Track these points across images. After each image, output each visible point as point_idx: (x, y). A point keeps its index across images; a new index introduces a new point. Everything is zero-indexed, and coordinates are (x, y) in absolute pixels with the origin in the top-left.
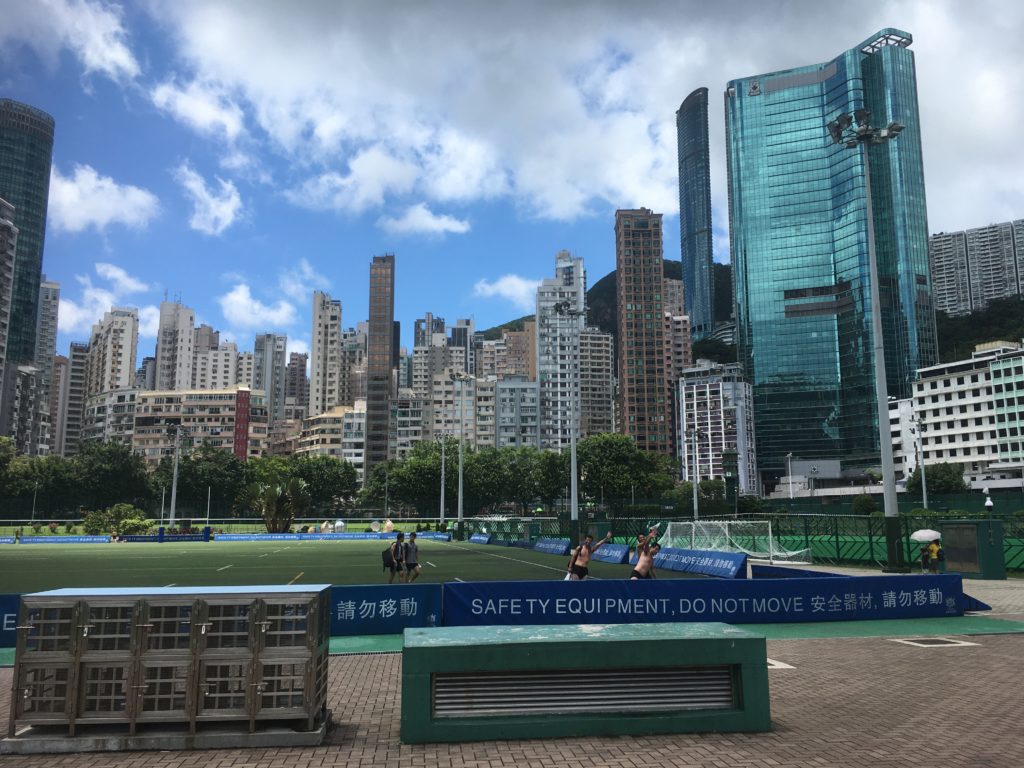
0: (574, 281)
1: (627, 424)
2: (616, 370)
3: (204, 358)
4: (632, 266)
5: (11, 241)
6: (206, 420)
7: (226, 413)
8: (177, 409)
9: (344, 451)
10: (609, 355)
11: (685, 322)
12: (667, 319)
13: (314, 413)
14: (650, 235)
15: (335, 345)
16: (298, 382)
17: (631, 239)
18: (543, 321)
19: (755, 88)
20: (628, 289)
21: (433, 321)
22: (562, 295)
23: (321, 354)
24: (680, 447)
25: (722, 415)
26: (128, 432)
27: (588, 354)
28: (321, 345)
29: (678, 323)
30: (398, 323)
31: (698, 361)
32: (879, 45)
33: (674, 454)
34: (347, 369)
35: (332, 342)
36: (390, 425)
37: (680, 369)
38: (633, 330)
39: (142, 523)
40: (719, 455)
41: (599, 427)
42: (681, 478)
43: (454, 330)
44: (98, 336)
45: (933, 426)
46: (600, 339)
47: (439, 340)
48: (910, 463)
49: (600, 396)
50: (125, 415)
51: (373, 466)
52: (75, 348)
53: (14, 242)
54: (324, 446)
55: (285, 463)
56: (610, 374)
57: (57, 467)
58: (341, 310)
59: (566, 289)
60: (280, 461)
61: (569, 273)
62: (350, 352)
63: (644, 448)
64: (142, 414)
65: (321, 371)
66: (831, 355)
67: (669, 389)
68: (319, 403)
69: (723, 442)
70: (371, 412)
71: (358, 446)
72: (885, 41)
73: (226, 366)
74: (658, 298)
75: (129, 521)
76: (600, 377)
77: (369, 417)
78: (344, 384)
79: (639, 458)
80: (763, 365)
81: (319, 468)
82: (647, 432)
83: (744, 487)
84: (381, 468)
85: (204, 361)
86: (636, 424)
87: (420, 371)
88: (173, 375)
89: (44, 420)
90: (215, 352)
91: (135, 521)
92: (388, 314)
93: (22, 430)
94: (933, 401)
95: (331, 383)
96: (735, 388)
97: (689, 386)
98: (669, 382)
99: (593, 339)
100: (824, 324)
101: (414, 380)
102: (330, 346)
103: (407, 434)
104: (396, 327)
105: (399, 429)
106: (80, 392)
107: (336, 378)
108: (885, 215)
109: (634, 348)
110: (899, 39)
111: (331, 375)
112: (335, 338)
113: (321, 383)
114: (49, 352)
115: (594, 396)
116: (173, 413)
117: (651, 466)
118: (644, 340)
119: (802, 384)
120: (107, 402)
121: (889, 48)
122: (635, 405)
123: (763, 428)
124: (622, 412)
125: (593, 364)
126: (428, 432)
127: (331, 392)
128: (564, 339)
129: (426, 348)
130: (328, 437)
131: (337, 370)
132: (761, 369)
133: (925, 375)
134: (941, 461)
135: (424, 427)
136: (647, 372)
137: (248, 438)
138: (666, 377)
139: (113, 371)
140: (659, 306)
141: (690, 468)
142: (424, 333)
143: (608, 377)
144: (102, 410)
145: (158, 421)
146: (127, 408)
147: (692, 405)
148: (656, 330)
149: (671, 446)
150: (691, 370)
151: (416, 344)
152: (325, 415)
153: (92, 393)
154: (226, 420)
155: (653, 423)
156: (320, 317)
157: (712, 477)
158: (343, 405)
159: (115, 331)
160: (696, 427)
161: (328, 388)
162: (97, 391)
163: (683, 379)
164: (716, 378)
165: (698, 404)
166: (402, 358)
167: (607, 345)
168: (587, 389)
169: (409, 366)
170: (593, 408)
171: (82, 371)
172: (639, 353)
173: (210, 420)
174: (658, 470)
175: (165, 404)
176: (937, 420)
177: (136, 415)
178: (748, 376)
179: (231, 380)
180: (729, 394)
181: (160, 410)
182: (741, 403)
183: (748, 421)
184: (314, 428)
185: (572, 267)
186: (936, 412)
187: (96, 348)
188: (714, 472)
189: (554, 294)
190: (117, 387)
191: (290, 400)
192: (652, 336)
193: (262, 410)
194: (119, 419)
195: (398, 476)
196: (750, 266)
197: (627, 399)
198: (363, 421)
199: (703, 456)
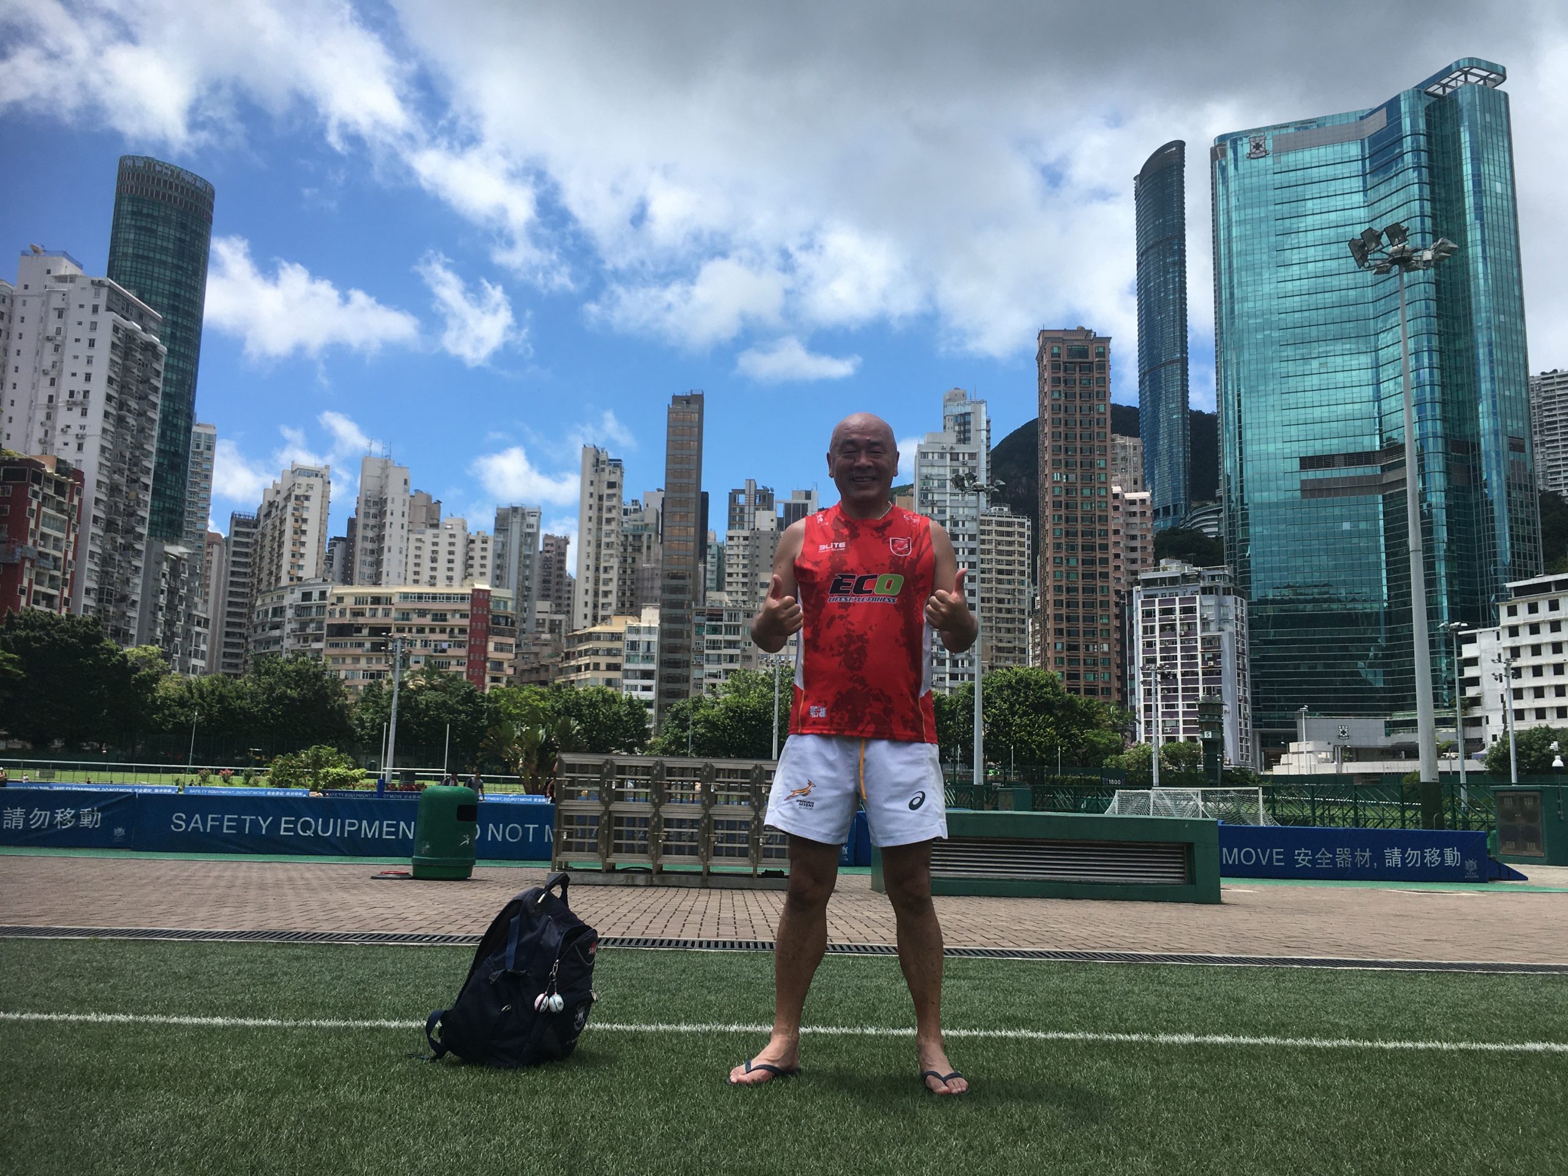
0: (972, 434)
1: (1050, 654)
2: (1034, 571)
3: (420, 540)
4: (1061, 415)
5: (156, 366)
6: (427, 630)
7: (456, 621)
8: (387, 614)
9: (626, 682)
10: (1025, 549)
11: (1143, 501)
12: (1116, 496)
13: (582, 626)
14: (1090, 369)
15: (614, 526)
16: (554, 580)
17: (1061, 374)
18: (926, 496)
19: (1257, 146)
20: (1056, 450)
21: (757, 491)
22: (954, 457)
23: (592, 538)
24: (1133, 692)
25: (1199, 645)
26: (316, 646)
27: (992, 547)
28: (593, 525)
29: (1133, 502)
30: (707, 493)
31: (1163, 562)
32: (1453, 83)
33: (1123, 703)
34: (630, 560)
35: (609, 521)
36: (693, 646)
37: (1135, 573)
38: (1063, 512)
39: (351, 773)
40: (1193, 706)
41: (1007, 659)
42: (1134, 739)
43: (788, 507)
44: (271, 504)
45: (1531, 671)
46: (1009, 524)
47: (765, 521)
48: (1494, 727)
49: (1009, 611)
50: (312, 621)
51: (671, 705)
52: (238, 521)
53: (160, 367)
54: (597, 674)
55: (543, 697)
56: (1025, 578)
57: (225, 691)
58: (622, 473)
59: (961, 449)
60: (536, 693)
61: (963, 423)
62: (634, 536)
63: (1077, 691)
64: (337, 620)
65: (591, 562)
66: (1372, 558)
67: (1117, 604)
68: (589, 611)
69: (1201, 686)
70: (666, 626)
71: (647, 675)
72: (1462, 78)
73: (451, 553)
74: (1102, 465)
75: (332, 770)
76: (1009, 582)
77: (664, 633)
78: (624, 583)
79: (1070, 705)
80: (1264, 570)
81: (593, 705)
82: (1082, 668)
83: (1231, 756)
84: (682, 709)
85: (419, 544)
86: (1064, 655)
87: (736, 568)
88: (378, 563)
89: (199, 624)
90: (435, 531)
91: (340, 770)
92: (693, 481)
93: (168, 639)
94: (1532, 633)
95: (607, 582)
96: (1220, 605)
97: (1148, 600)
98: (1118, 592)
99: (999, 524)
100: (1362, 510)
101: (728, 579)
102: (605, 527)
103: (719, 659)
104: (705, 497)
105: (706, 652)
106: (244, 585)
107: (614, 574)
108: (1460, 344)
109: (1063, 540)
110: (1485, 74)
111: (606, 570)
112: (614, 514)
113: (591, 580)
114: (199, 526)
115: (1000, 610)
116: (380, 620)
117: (1089, 719)
118: (1080, 527)
119: (1325, 601)
120: (286, 602)
121: (1468, 86)
122: (1064, 625)
123: (1262, 667)
124: (1044, 637)
125: (999, 562)
126: (749, 658)
127: (606, 594)
128: (956, 524)
129: (746, 533)
130: (603, 661)
131: (615, 563)
132: (1261, 576)
133: (1520, 591)
134: (1543, 723)
135: (744, 650)
136: (1084, 576)
137: (487, 659)
138: (1112, 585)
139: (293, 556)
140: (1103, 478)
141: (1148, 723)
142: (742, 510)
143: (1022, 583)
144: (279, 611)
145: (359, 630)
146: (314, 610)
147: (1153, 628)
148: (1098, 513)
149: (1119, 690)
150: (1151, 575)
151: (731, 526)
152: (598, 629)
153: (263, 587)
154: (456, 631)
155: (1092, 655)
156: (592, 483)
157: (1181, 737)
158: (623, 614)
159: (297, 498)
160: (1159, 662)
161: (602, 588)
162: (270, 584)
163: (1139, 588)
164: (1191, 587)
165: (1162, 628)
166: (710, 547)
167: (1022, 535)
168: (989, 600)
169: (719, 559)
170: (999, 630)
171: (246, 555)
172: (1072, 548)
173: (432, 630)
174: (1097, 725)
175: (369, 606)
176: (1537, 661)
177: (328, 621)
178: (1241, 586)
179: (458, 573)
180: (1211, 614)
181: (363, 615)
182: (1230, 628)
183: (1240, 654)
184: (583, 647)
185: (969, 414)
186: (1536, 650)
187: (269, 522)
188: (1185, 730)
189: (942, 456)
190: (300, 579)
191: (543, 606)
192: (1092, 521)
193: (507, 618)
194: (303, 626)
195: (707, 720)
196: (1246, 419)
197: (1051, 617)
198: (655, 638)
199: (1167, 706)
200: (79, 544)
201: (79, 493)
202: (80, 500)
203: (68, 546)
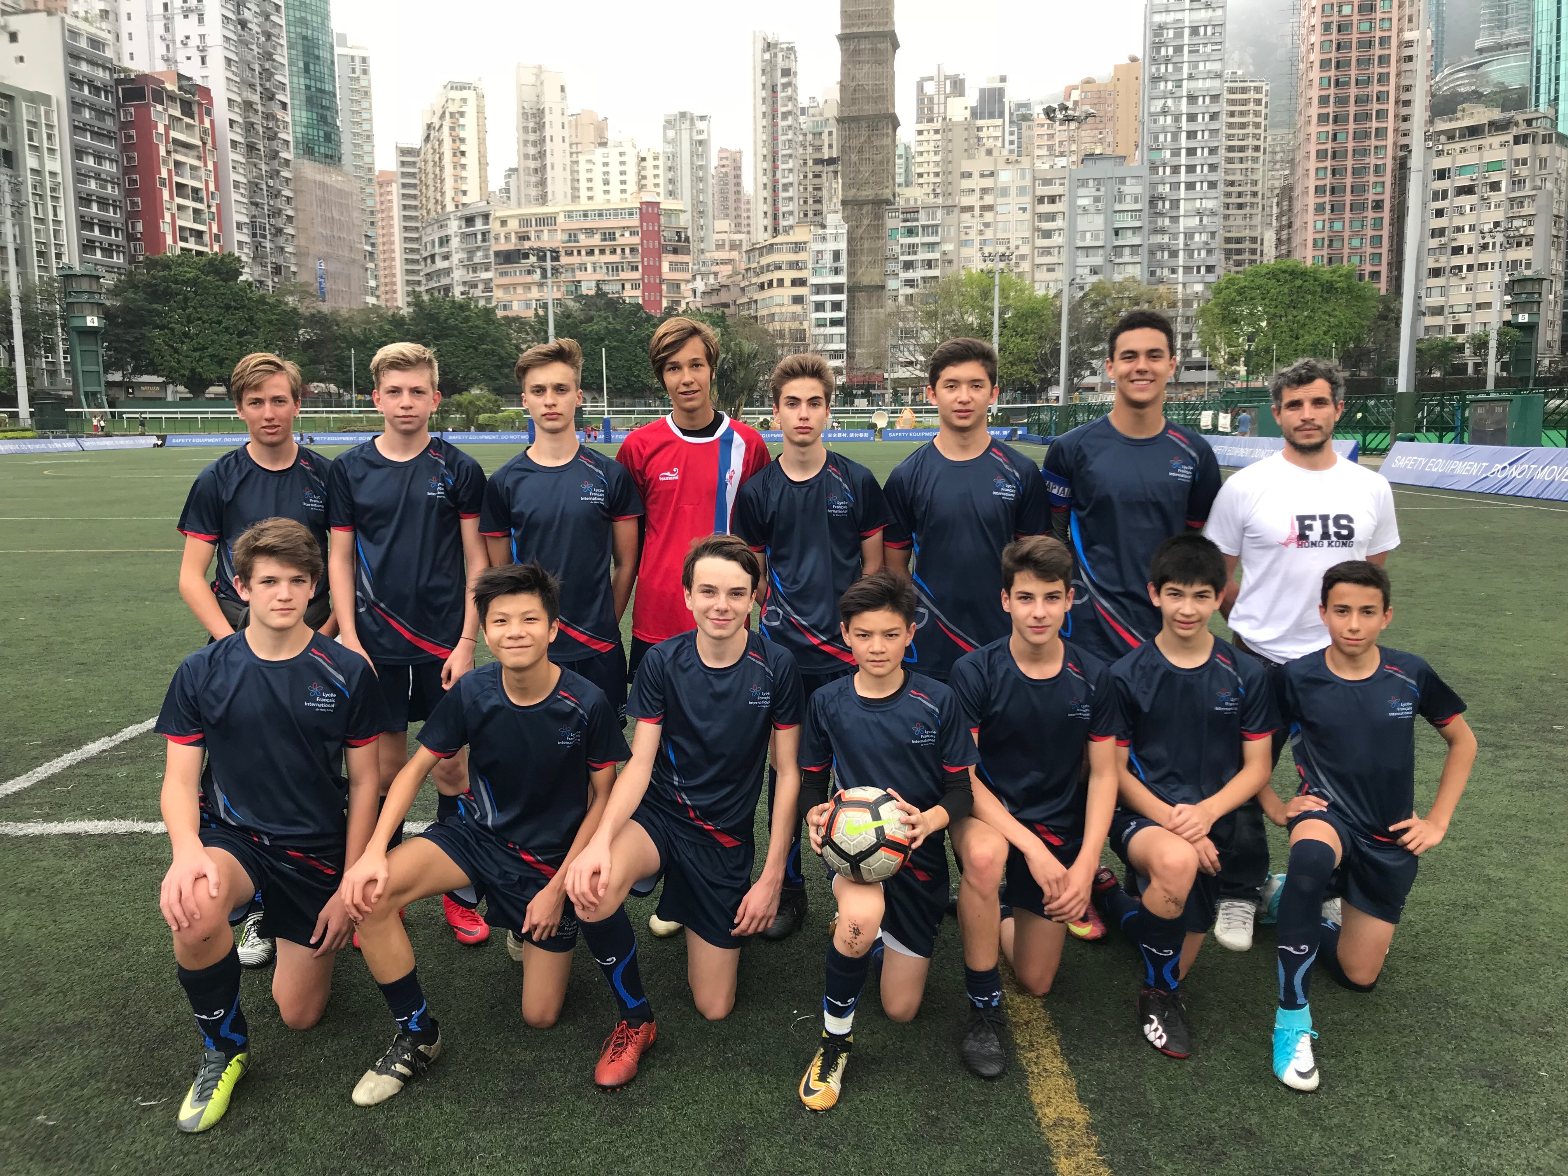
1: (1309, 236)
3: (589, 161)
6: (597, 252)
7: (628, 239)
8: (553, 236)
9: (814, 299)
10: (1261, 119)
13: (763, 238)
15: (790, 122)
16: (731, 196)
21: (946, 78)
23: (767, 151)
26: (485, 275)
35: (785, 115)
36: (887, 252)
43: (981, 92)
44: (429, 127)
47: (957, 109)
50: (478, 248)
52: (403, 151)
54: (781, 291)
56: (1260, 155)
58: (796, 61)
62: (814, 134)
64: (503, 246)
65: (769, 180)
68: (769, 222)
70: (854, 231)
71: (836, 288)
77: (852, 240)
78: (806, 188)
85: (590, 166)
86: (1326, 235)
87: (926, 167)
88: (543, 183)
90: (604, 150)
101: (918, 181)
102: (781, 123)
103: (916, 265)
105: (902, 257)
106: (416, 218)
112: (790, 107)
116: (547, 242)
120: (452, 229)
122: (1326, 200)
126: (950, 261)
127: (786, 201)
128: (1195, 84)
129: (937, 125)
130: (788, 275)
131: (794, 178)
135: (944, 253)
137: (662, 280)
139: (455, 180)
140: (1387, 5)
142: (931, 99)
144: (445, 241)
145: (526, 255)
146: (479, 236)
151: (920, 119)
152: (779, 241)
153: (432, 217)
154: (627, 251)
156: (764, 71)
158: (808, 222)
159: (452, 115)
160: (1450, 234)
162: (437, 213)
164: (1501, 137)
169: (907, 159)
171: (414, 185)
173: (602, 252)
175: (534, 228)
177: (495, 247)
179: (631, 186)
181: (529, 238)
182: (1547, 184)
183: (1557, 218)
184: (765, 261)
187: (429, 146)
190: (464, 204)
191: (722, 224)
193: (680, 234)
194: (471, 255)
197: (1312, 189)
198: (842, 246)
200: (220, 174)
201: (209, 113)
202: (212, 122)
203: (208, 176)
